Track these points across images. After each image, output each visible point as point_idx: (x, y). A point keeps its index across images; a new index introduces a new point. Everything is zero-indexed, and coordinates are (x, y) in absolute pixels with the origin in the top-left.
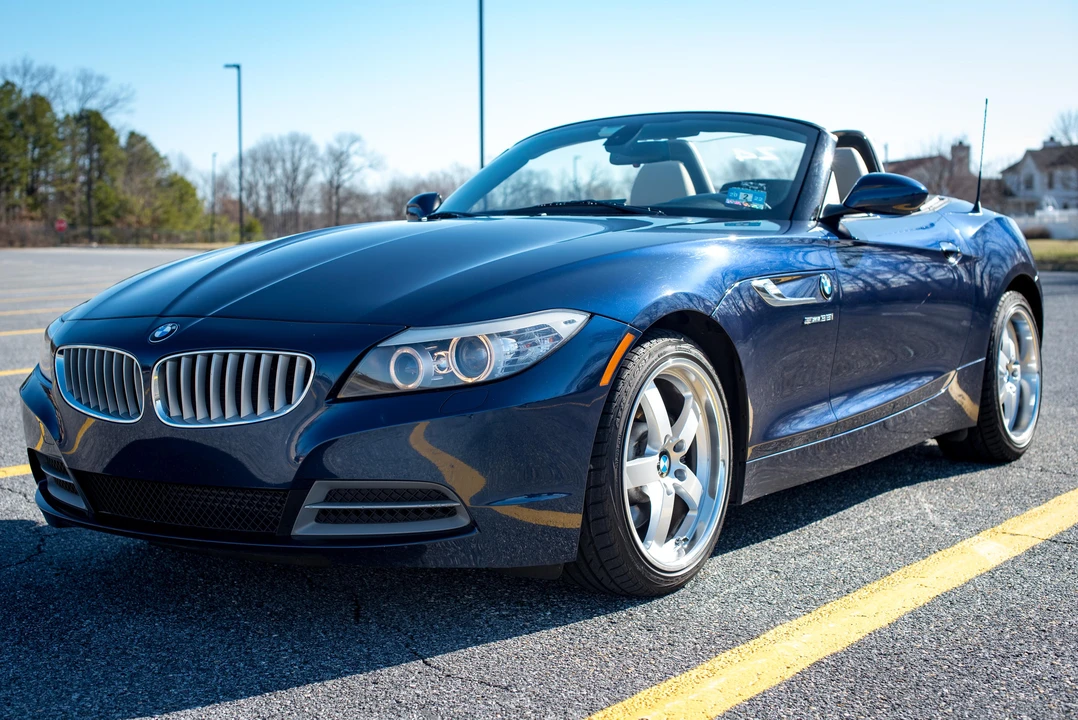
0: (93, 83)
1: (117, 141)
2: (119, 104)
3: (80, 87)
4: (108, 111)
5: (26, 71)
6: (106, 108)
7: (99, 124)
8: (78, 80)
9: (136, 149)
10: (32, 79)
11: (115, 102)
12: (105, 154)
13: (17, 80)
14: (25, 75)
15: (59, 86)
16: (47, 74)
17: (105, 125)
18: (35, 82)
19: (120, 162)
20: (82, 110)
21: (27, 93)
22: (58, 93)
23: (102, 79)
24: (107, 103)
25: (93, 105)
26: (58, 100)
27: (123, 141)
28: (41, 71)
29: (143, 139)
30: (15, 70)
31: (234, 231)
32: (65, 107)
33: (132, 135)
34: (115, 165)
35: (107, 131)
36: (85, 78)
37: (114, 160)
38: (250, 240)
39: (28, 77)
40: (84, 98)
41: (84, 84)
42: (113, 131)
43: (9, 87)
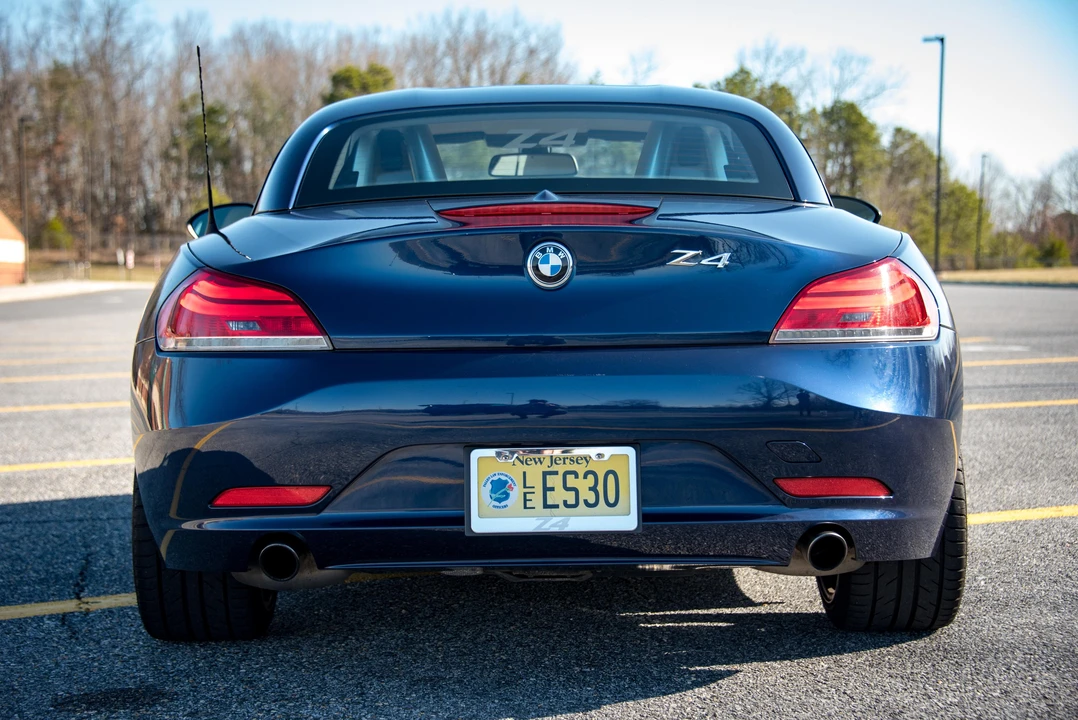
0: (854, 65)
1: (876, 141)
2: (886, 93)
3: (837, 74)
4: (872, 101)
5: (768, 55)
6: (868, 98)
7: (854, 118)
8: (835, 62)
9: (901, 151)
10: (777, 64)
11: (881, 89)
12: (858, 157)
13: (755, 68)
14: (767, 59)
15: (811, 72)
16: (793, 57)
17: (861, 119)
18: (780, 68)
19: (879, 168)
20: (836, 101)
21: (768, 82)
22: (807, 81)
23: (865, 61)
24: (871, 92)
25: (850, 95)
26: (808, 91)
27: (886, 141)
28: (788, 54)
29: (912, 136)
30: (756, 54)
31: (1028, 254)
32: (814, 99)
33: (898, 131)
34: (872, 170)
35: (863, 129)
36: (843, 61)
37: (869, 164)
38: (1049, 265)
39: (772, 61)
40: (839, 87)
41: (842, 69)
42: (872, 127)
43: (743, 76)
